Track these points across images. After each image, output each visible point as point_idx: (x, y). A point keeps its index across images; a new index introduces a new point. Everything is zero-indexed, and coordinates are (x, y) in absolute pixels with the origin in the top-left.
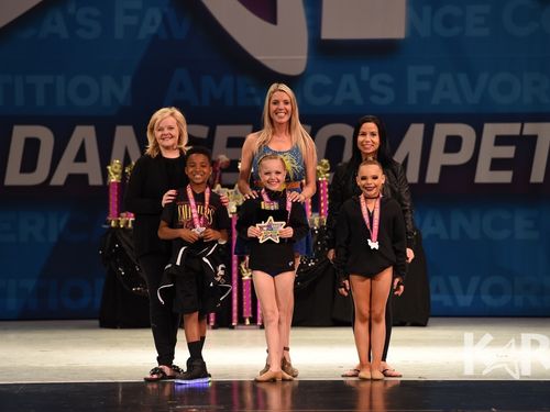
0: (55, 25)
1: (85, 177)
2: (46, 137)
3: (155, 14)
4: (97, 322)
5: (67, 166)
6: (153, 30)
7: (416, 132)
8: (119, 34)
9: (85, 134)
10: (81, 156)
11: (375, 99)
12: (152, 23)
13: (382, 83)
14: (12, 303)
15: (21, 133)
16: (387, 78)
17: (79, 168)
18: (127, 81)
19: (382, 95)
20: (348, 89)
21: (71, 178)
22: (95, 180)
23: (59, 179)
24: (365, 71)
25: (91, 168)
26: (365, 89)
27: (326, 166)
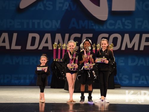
0: (40, 6)
1: (47, 47)
2: (37, 36)
3: (67, 4)
4: (50, 87)
5: (43, 44)
6: (67, 8)
7: (137, 36)
8: (57, 9)
9: (48, 36)
10: (47, 42)
11: (126, 27)
12: (66, 6)
13: (128, 23)
14: (28, 81)
15: (31, 35)
16: (130, 21)
17: (46, 45)
18: (59, 22)
19: (128, 26)
20: (119, 24)
21: (44, 47)
22: (50, 48)
23: (41, 48)
24: (124, 20)
25: (49, 45)
26: (123, 24)
27: (112, 45)
